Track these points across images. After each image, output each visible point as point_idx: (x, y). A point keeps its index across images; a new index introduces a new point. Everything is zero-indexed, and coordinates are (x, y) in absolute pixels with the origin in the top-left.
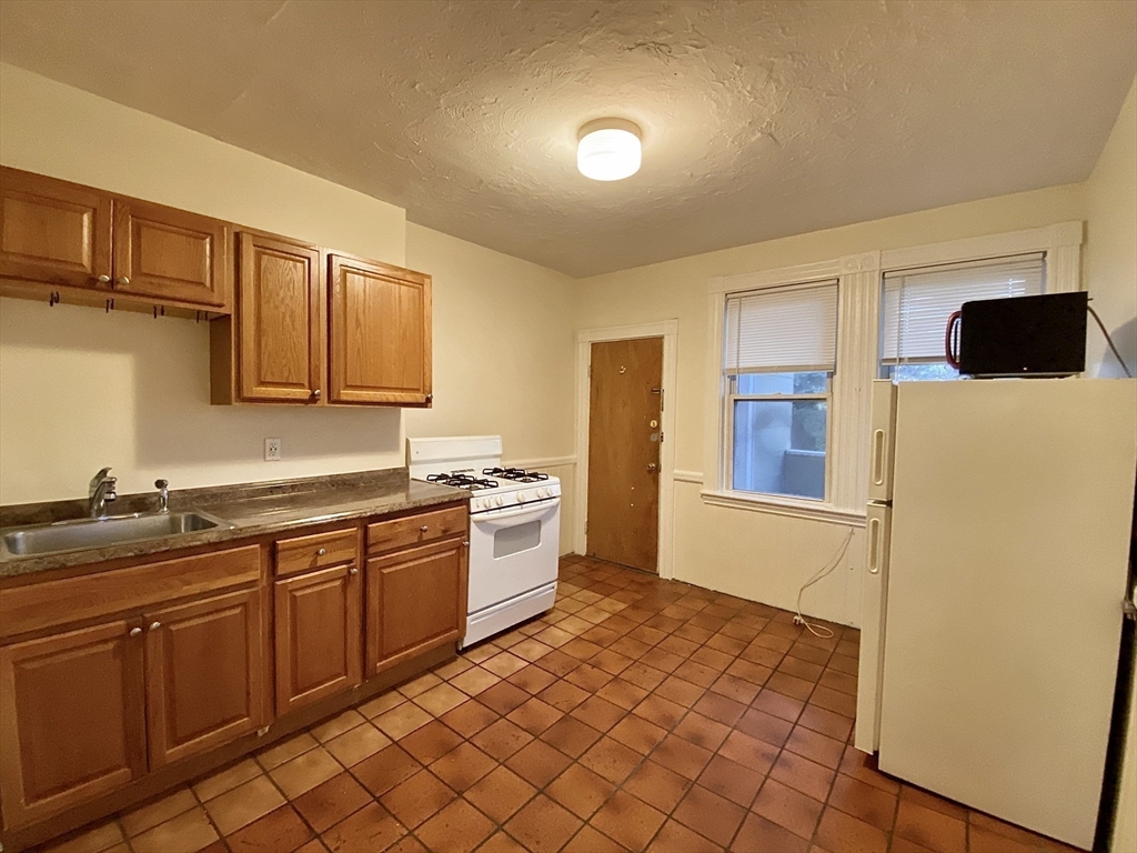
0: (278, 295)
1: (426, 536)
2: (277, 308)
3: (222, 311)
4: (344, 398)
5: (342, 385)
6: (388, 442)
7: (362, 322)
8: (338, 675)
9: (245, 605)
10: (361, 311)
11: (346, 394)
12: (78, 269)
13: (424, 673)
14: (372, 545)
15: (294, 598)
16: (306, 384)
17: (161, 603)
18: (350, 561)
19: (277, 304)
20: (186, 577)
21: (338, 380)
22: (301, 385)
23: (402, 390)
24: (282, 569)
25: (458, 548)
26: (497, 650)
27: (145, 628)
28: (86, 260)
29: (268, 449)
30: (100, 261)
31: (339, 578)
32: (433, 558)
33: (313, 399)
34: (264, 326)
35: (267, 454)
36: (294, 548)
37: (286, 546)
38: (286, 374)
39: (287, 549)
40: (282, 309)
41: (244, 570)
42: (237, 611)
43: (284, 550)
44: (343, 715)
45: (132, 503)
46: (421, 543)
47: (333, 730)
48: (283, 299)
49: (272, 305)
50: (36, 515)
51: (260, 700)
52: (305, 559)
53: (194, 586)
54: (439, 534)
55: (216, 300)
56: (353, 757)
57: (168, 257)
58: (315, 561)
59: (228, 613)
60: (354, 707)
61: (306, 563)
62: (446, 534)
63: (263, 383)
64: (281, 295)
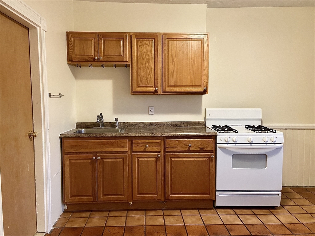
0: (144, 55)
1: (191, 149)
2: (143, 59)
3: (127, 63)
4: (167, 91)
5: (167, 86)
6: (197, 110)
7: (175, 60)
8: (154, 194)
9: (123, 158)
10: (174, 55)
11: (168, 89)
12: (92, 57)
13: (195, 209)
14: (167, 148)
15: (138, 161)
16: (154, 86)
17: (102, 152)
18: (159, 152)
19: (143, 58)
20: (107, 146)
21: (166, 84)
22: (152, 87)
23: (192, 86)
24: (134, 149)
25: (209, 158)
26: (233, 213)
27: (96, 158)
28: (93, 54)
29: (149, 111)
30: (96, 53)
31: (155, 157)
32: (195, 159)
33: (156, 92)
34: (139, 66)
35: (149, 112)
36: (138, 143)
37: (136, 142)
38: (146, 83)
39: (136, 143)
40: (145, 59)
41: (123, 147)
42: (121, 160)
43: (135, 143)
44: (158, 211)
45: (111, 125)
46: (189, 151)
47: (152, 213)
48: (145, 56)
49: (142, 58)
50: (90, 125)
51: (128, 192)
52: (142, 148)
53: (110, 149)
54: (199, 149)
55: (125, 60)
56: (150, 223)
57: (112, 49)
58: (145, 149)
59: (118, 160)
60: (163, 210)
61: (142, 149)
62: (202, 150)
63: (139, 86)
64: (145, 55)
